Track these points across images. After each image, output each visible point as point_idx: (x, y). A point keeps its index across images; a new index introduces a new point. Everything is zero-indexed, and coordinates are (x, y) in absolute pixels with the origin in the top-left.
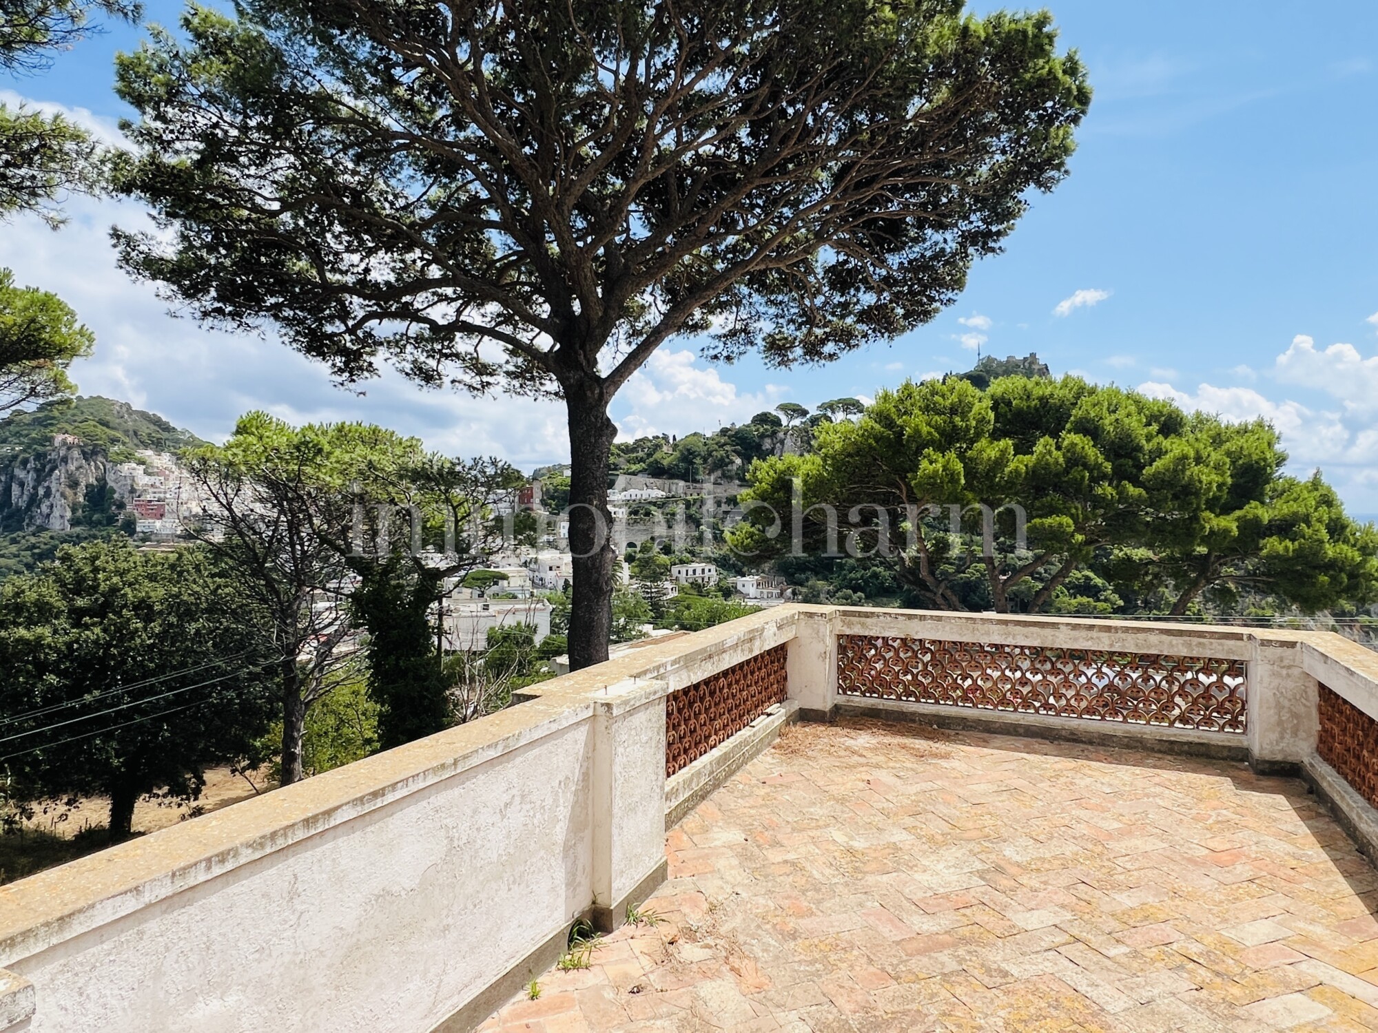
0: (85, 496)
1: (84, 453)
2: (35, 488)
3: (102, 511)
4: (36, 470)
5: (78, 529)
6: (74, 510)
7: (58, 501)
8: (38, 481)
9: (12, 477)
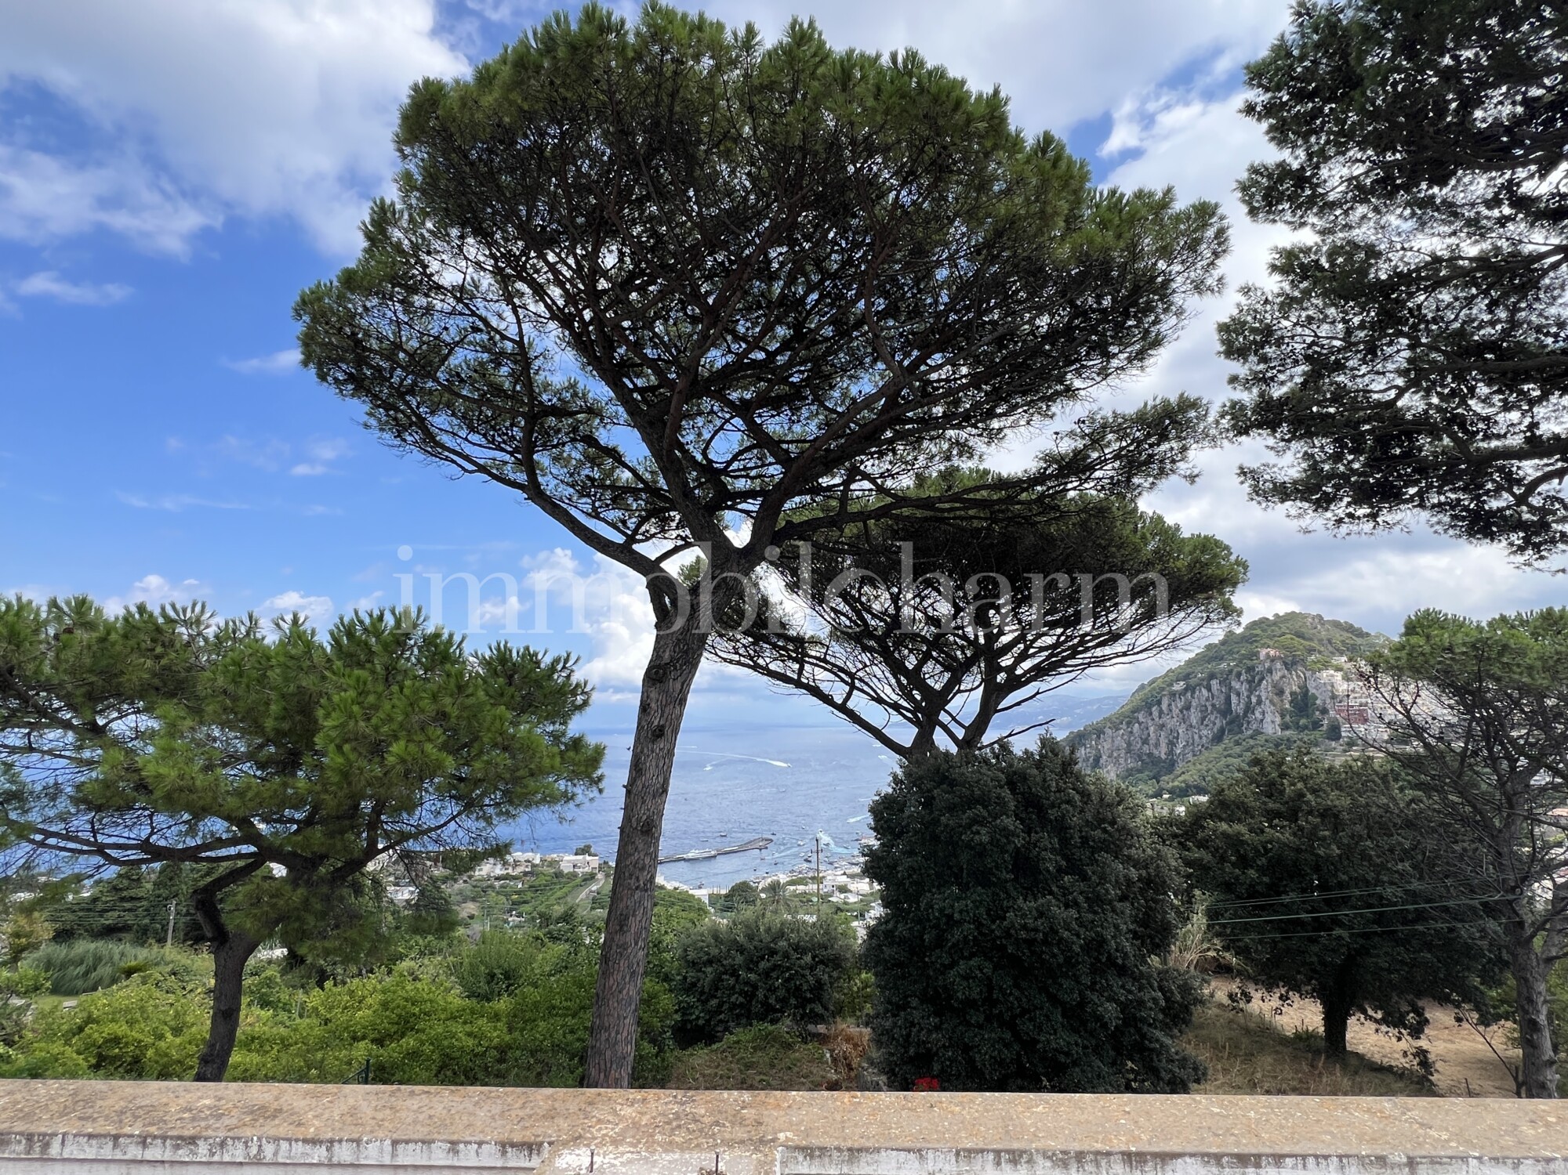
0: (1291, 702)
1: (1285, 664)
2: (1249, 697)
3: (1308, 717)
4: (1250, 682)
5: (1288, 733)
6: (1283, 716)
7: (1267, 707)
8: (1251, 691)
9: (1231, 688)
